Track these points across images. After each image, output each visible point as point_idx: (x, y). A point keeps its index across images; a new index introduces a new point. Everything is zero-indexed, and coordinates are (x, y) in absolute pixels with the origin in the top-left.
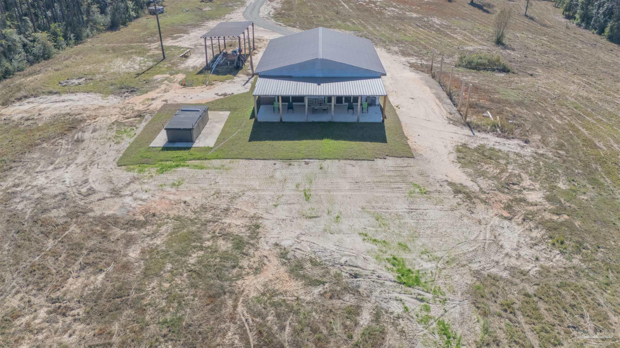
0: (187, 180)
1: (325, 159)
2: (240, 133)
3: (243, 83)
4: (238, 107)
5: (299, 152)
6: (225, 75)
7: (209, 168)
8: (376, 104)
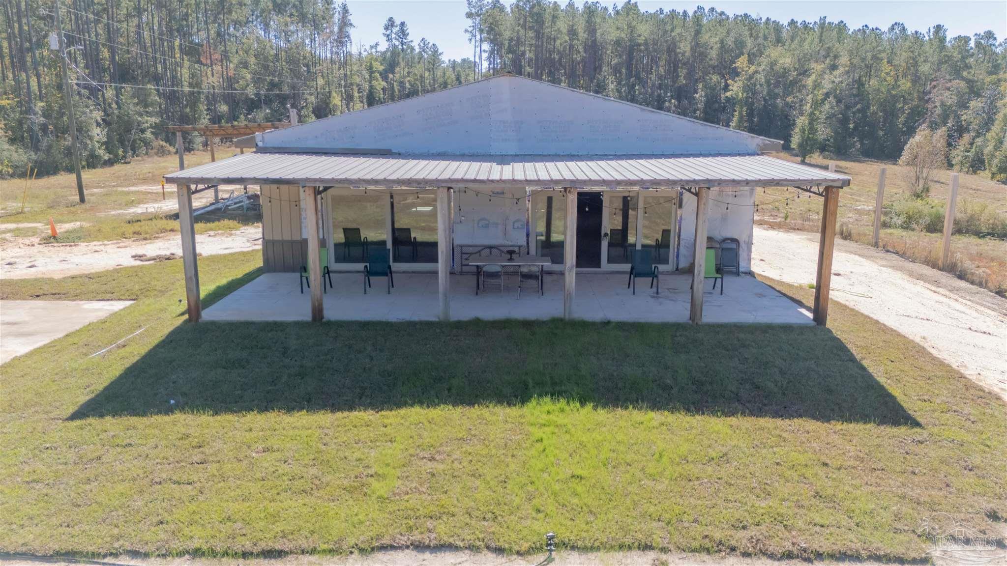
5: (359, 489)
8: (741, 270)
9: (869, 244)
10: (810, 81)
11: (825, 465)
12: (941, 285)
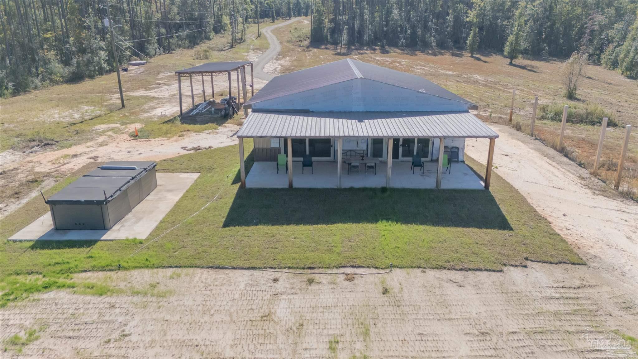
0: (53, 328)
1: (391, 266)
2: (208, 209)
3: (231, 134)
4: (215, 166)
5: (330, 250)
6: (204, 124)
7: (120, 292)
8: (459, 160)
9: (528, 134)
10: (517, 13)
11: (477, 243)
12: (554, 160)
